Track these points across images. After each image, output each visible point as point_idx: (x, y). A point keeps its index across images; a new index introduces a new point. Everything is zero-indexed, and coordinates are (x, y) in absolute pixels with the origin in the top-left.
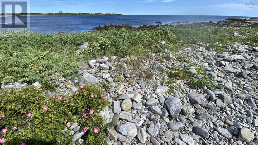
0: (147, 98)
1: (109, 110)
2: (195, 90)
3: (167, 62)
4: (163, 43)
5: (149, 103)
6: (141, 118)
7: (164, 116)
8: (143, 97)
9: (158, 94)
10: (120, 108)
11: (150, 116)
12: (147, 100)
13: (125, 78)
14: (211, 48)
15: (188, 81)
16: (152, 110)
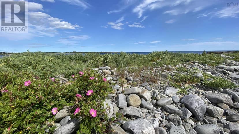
0: (157, 98)
1: (112, 104)
2: (211, 92)
3: (168, 72)
4: (159, 61)
5: (160, 102)
6: (155, 118)
7: (186, 115)
8: (151, 97)
9: (169, 95)
10: (126, 103)
11: (167, 116)
12: (157, 100)
13: (128, 82)
14: (206, 64)
15: (198, 84)
16: (167, 109)
